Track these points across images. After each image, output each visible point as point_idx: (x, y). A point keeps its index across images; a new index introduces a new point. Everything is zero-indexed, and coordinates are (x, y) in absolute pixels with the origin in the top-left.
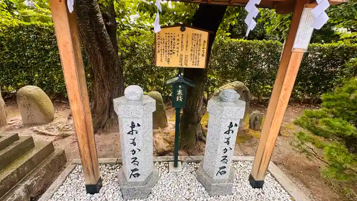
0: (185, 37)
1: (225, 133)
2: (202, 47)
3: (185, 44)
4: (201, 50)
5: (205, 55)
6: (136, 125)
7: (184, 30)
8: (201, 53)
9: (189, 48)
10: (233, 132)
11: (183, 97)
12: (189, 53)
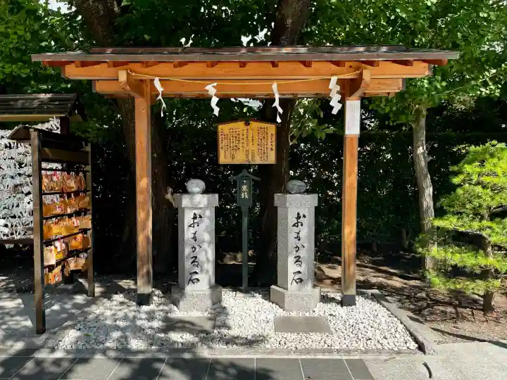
0: (250, 131)
1: (294, 225)
2: (269, 141)
3: (250, 139)
4: (269, 143)
5: (274, 148)
6: (198, 216)
7: (249, 124)
8: (269, 147)
9: (256, 143)
10: (302, 225)
11: (249, 193)
12: (255, 148)
